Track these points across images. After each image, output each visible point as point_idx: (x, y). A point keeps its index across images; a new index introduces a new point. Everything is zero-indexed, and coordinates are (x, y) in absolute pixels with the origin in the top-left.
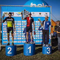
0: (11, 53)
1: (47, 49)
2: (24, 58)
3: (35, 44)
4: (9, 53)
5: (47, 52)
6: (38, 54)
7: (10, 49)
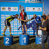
0: (8, 43)
1: (40, 39)
2: (19, 47)
3: (29, 35)
4: (6, 43)
5: (40, 42)
6: (32, 44)
7: (7, 39)
